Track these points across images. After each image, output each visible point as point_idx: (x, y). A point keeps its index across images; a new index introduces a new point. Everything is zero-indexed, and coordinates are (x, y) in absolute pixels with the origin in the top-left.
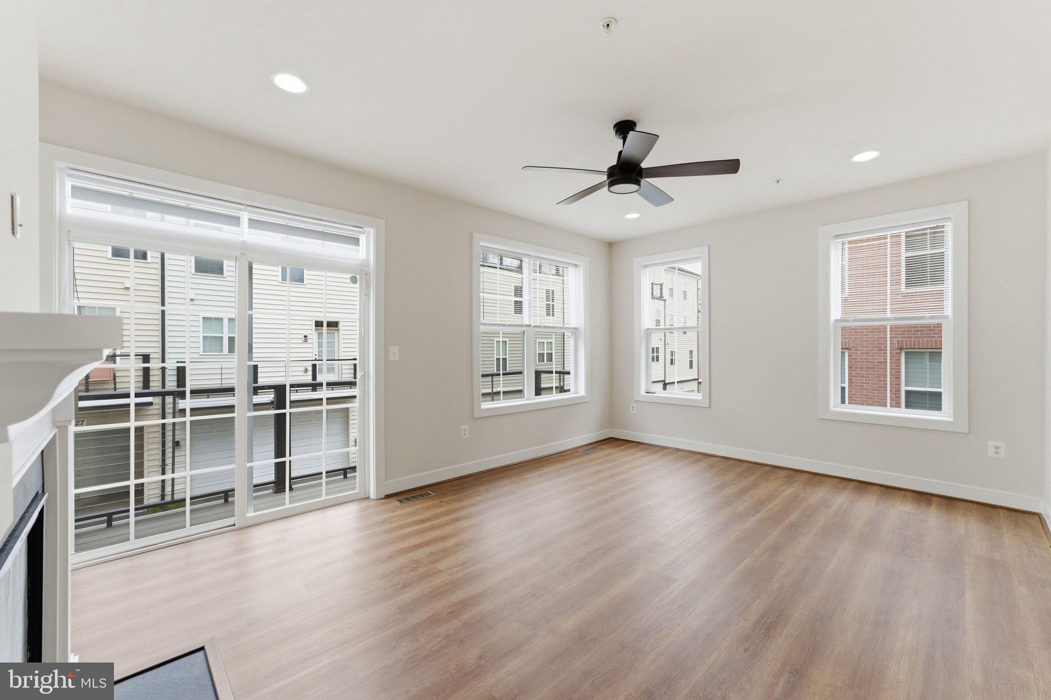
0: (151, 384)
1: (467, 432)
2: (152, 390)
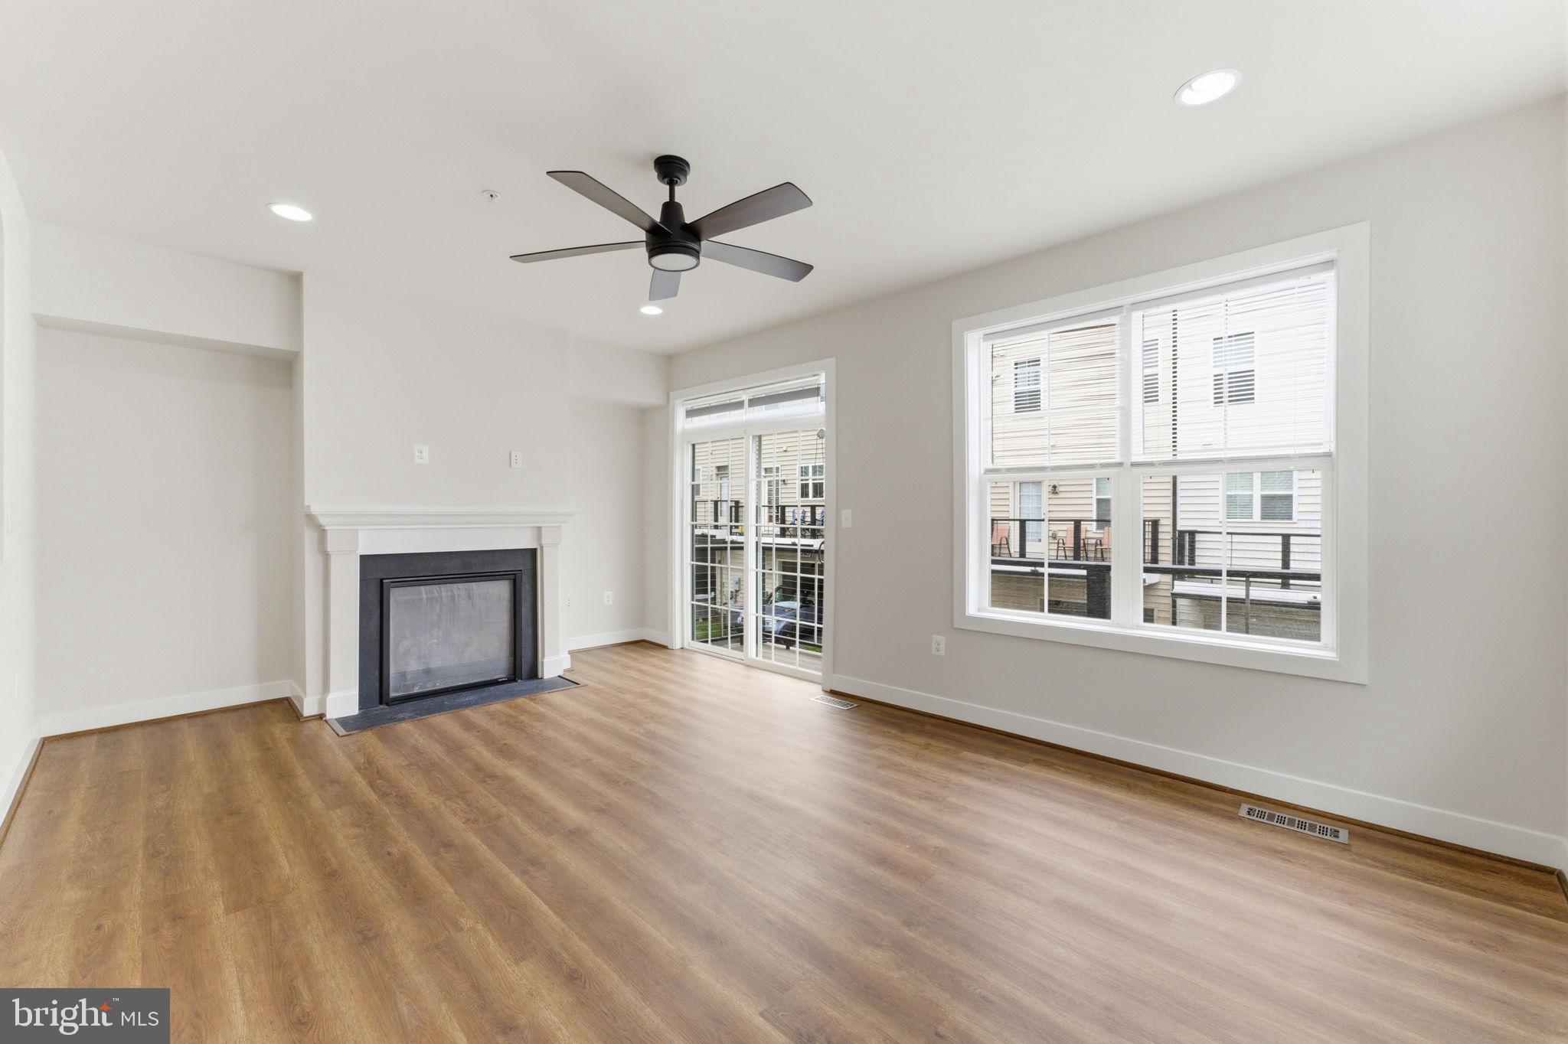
0: (1161, 557)
1: (942, 647)
2: (1160, 565)
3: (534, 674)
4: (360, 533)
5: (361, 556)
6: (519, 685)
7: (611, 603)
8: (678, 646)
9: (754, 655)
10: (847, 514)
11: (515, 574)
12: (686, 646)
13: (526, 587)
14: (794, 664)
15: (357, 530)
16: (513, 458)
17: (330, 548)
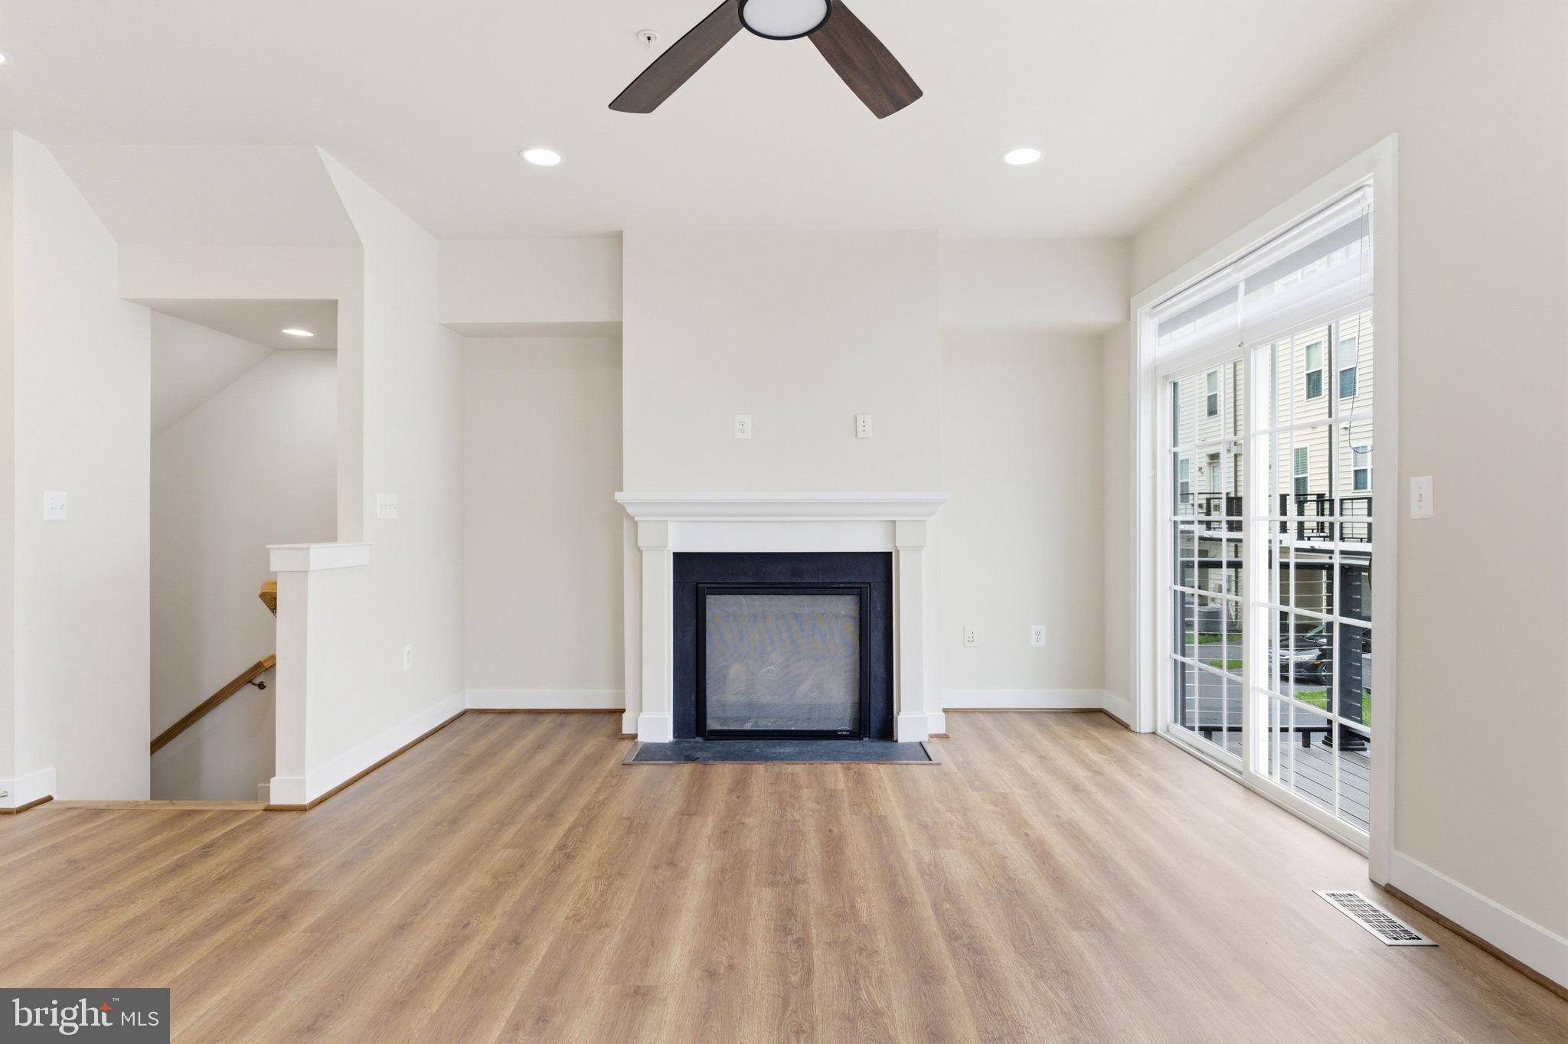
3: (887, 732)
4: (671, 526)
5: (675, 554)
6: (867, 745)
7: (1042, 643)
8: (1144, 725)
9: (1263, 769)
10: (1422, 485)
11: (860, 588)
12: (1159, 731)
13: (878, 607)
14: (1328, 803)
15: (667, 521)
16: (860, 422)
17: (642, 542)
